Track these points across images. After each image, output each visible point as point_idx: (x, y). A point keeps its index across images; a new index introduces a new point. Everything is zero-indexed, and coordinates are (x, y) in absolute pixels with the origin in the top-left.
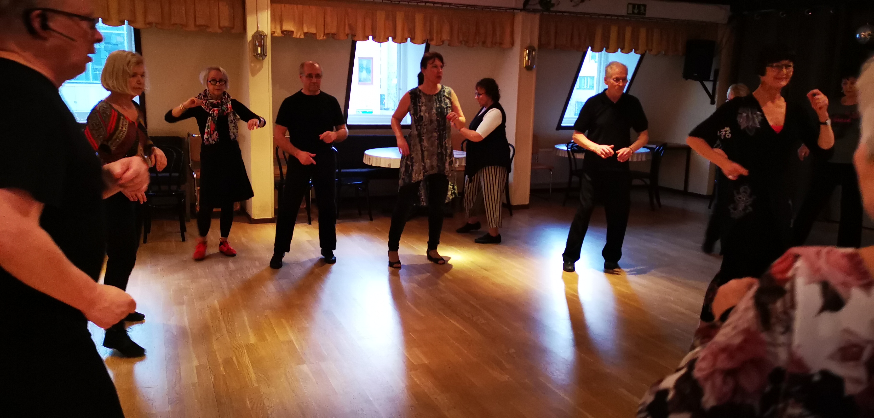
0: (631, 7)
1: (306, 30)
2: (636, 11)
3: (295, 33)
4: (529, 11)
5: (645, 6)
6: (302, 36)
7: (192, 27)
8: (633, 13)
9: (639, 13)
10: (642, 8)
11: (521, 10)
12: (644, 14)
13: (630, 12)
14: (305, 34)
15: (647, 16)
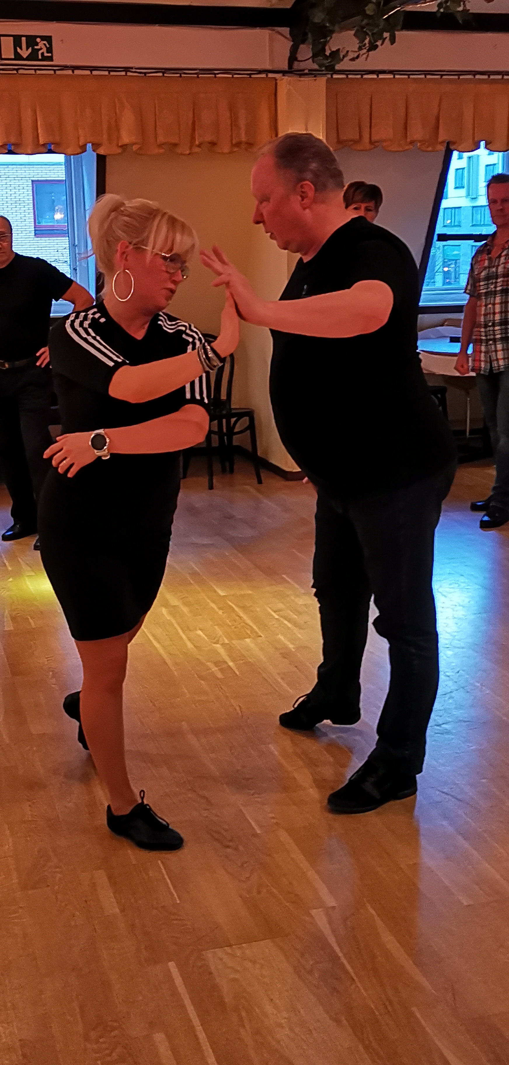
4: (301, 73)
11: (284, 73)
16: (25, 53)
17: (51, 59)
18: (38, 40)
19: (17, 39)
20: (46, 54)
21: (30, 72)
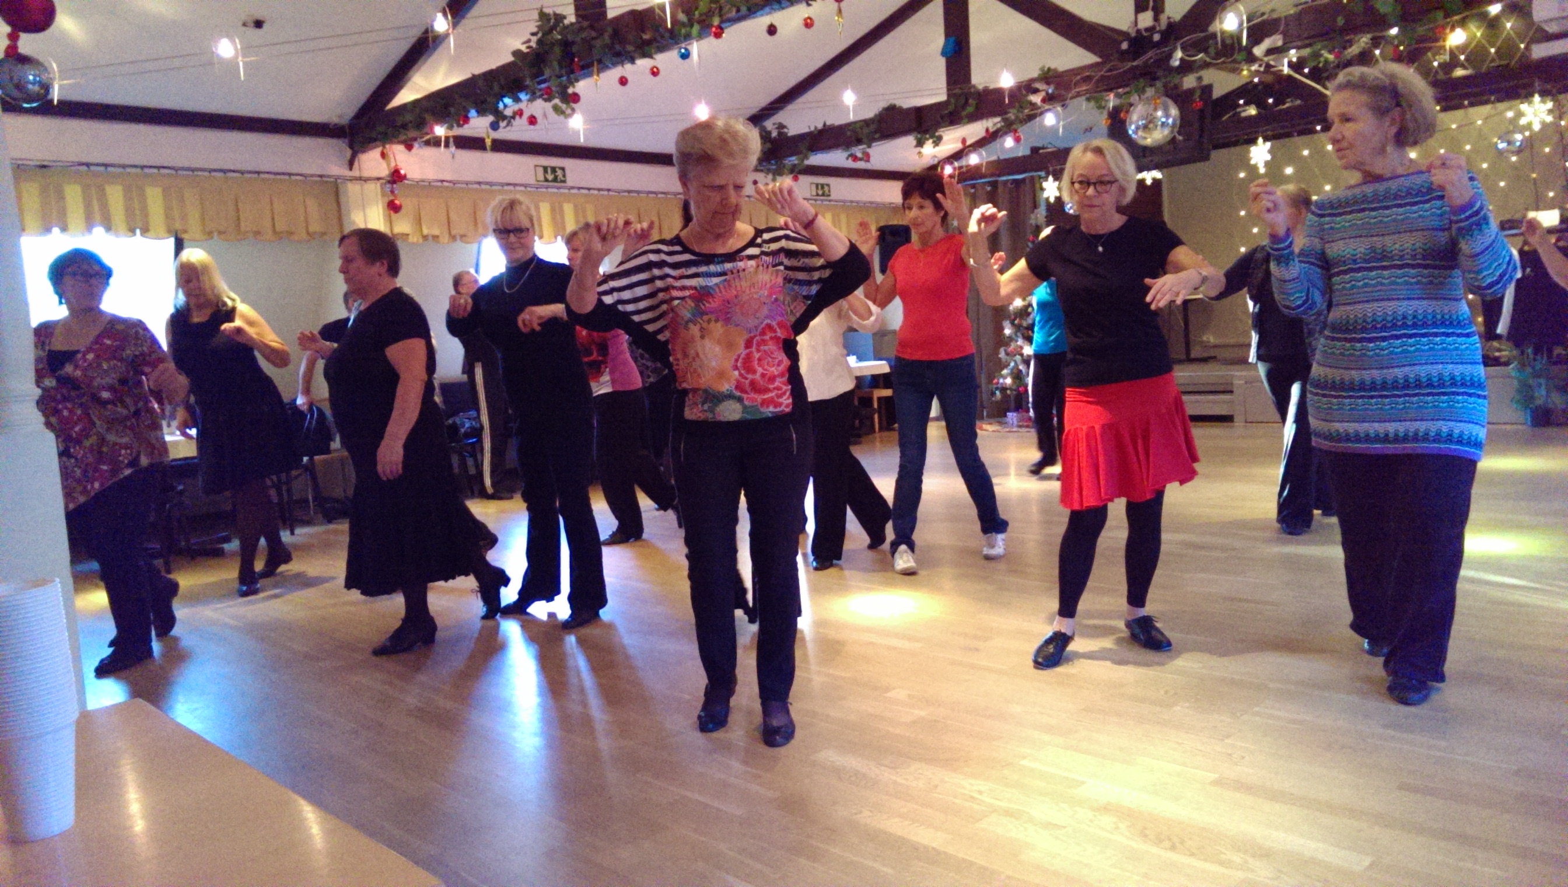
0: (814, 187)
1: (425, 231)
2: (820, 192)
3: (410, 237)
5: (828, 185)
6: (421, 240)
7: (269, 234)
8: (818, 195)
9: (823, 195)
10: (826, 188)
12: (829, 195)
13: (814, 193)
14: (425, 238)
15: (831, 198)
16: (550, 177)
17: (564, 182)
18: (557, 169)
19: (545, 169)
20: (563, 179)
21: (555, 190)
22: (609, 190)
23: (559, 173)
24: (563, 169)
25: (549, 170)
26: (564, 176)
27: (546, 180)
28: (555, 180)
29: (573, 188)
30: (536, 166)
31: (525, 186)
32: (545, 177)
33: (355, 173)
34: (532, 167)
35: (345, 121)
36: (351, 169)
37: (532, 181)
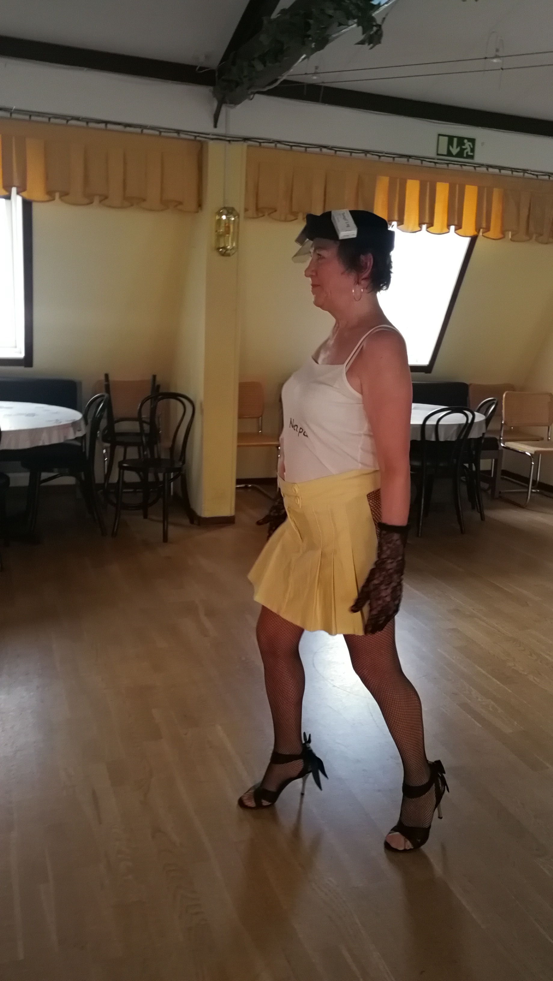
7: (118, 199)
16: (455, 150)
18: (466, 141)
20: (470, 154)
21: (457, 167)
22: (525, 171)
23: (467, 145)
24: (473, 141)
25: (455, 140)
26: (473, 150)
27: (449, 154)
28: (460, 154)
29: (481, 165)
30: (439, 135)
31: (422, 159)
32: (449, 151)
33: (220, 130)
34: (436, 137)
35: (214, 63)
36: (215, 126)
37: (433, 154)
